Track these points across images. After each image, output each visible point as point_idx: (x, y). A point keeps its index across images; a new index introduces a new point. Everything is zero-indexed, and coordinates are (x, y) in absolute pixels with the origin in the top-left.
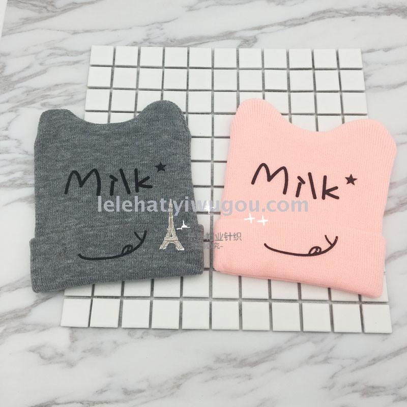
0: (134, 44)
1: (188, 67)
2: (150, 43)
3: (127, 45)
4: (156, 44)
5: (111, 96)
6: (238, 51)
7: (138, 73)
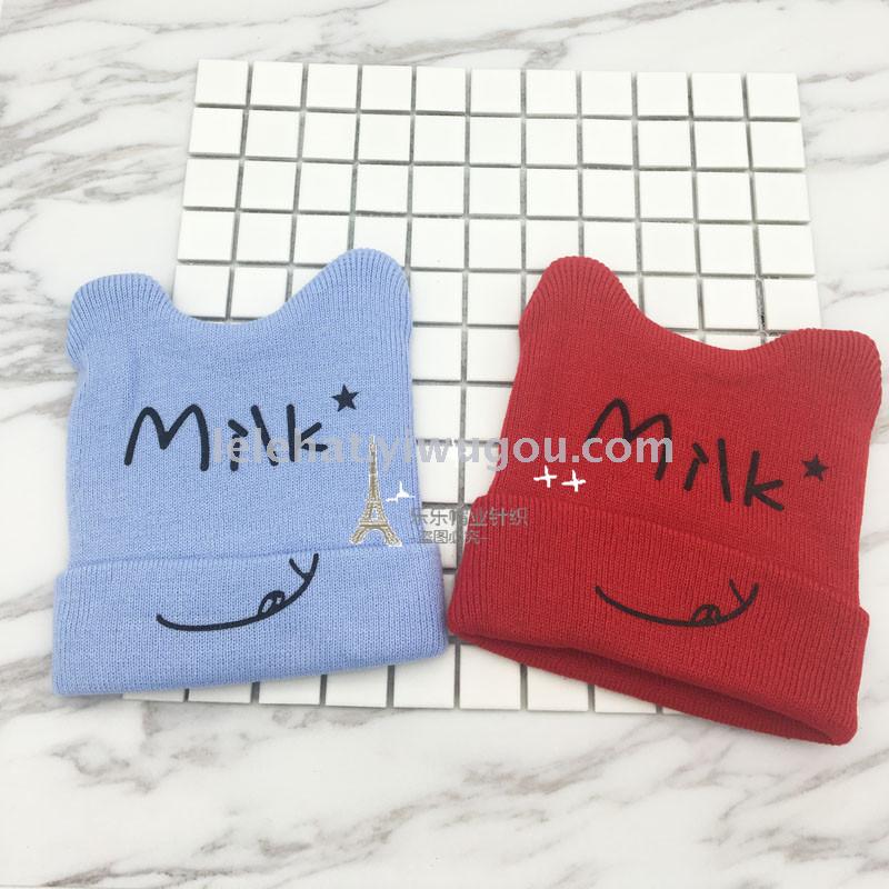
0: (294, 56)
1: (413, 111)
2: (329, 55)
3: (277, 60)
4: (342, 56)
5: (241, 174)
6: (523, 75)
7: (302, 124)
